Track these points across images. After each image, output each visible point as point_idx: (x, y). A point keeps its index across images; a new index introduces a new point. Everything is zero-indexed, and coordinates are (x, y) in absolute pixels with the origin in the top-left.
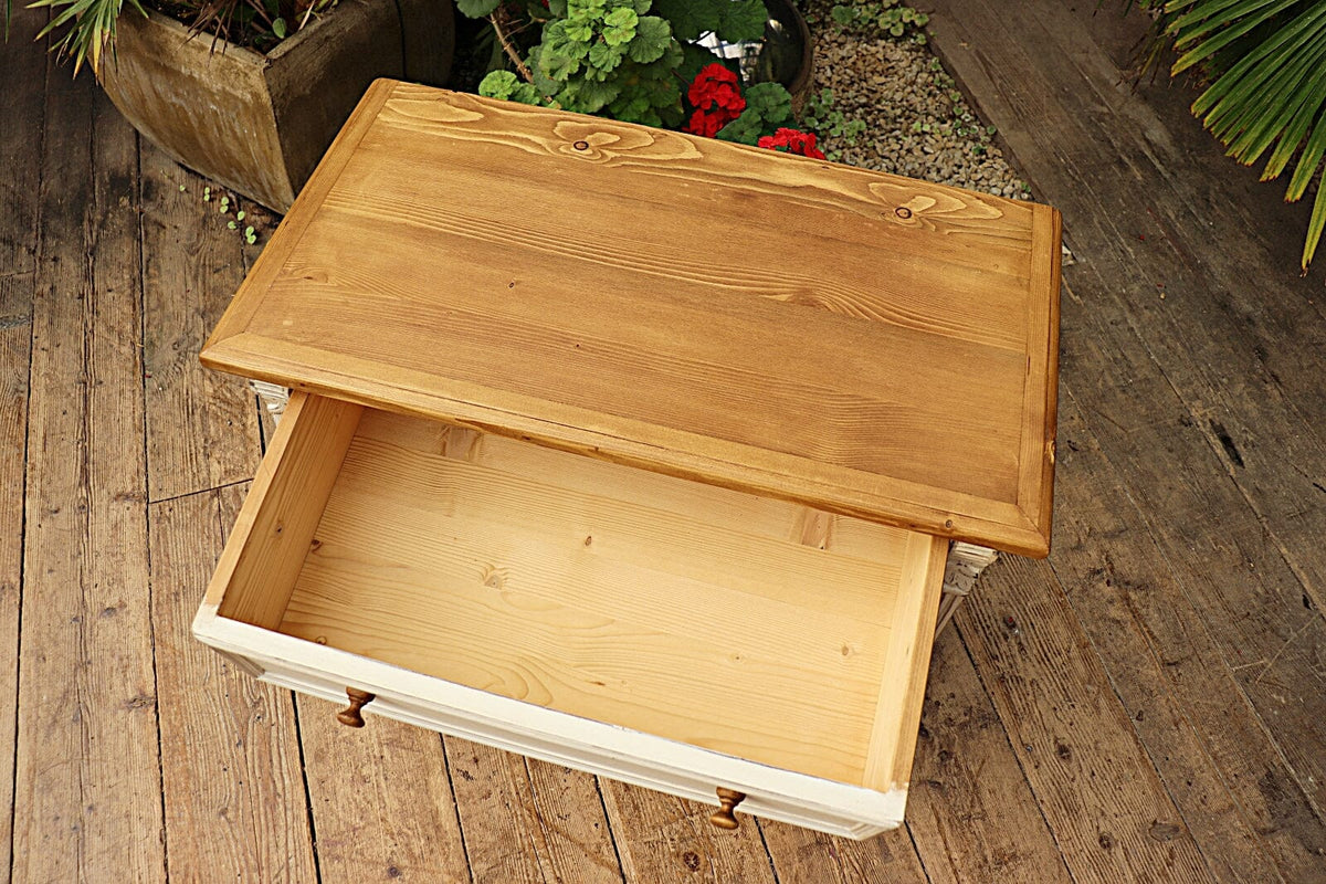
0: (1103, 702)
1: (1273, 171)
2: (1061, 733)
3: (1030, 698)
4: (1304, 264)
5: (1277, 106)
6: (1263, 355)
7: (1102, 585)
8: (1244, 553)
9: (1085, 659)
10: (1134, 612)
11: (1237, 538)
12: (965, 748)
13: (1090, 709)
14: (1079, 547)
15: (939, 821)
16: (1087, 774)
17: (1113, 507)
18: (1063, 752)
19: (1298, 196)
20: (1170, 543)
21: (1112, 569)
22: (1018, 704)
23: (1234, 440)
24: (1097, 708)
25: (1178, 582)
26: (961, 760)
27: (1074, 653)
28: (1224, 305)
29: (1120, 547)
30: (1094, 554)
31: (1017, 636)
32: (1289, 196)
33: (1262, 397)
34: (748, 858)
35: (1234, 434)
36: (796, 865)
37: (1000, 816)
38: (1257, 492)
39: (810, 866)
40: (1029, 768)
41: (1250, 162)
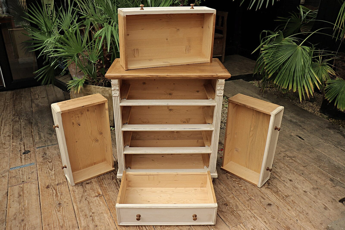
0: (295, 173)
1: (290, 88)
2: (289, 178)
3: (281, 174)
4: (301, 101)
5: (287, 78)
6: (301, 126)
7: (286, 158)
8: (310, 151)
9: (288, 167)
10: (294, 160)
11: (308, 149)
12: (272, 182)
13: (293, 174)
14: (280, 153)
15: (272, 193)
16: (297, 183)
17: (283, 148)
18: (290, 180)
19: (296, 91)
20: (296, 151)
21: (287, 155)
22: (279, 175)
23: (301, 137)
24: (294, 174)
25: (300, 156)
26: (272, 184)
27: (286, 167)
28: (291, 121)
29: (287, 153)
30: (283, 154)
31: (274, 166)
32: (294, 91)
33: (303, 131)
34: (237, 203)
35: (301, 136)
36: (247, 203)
37: (283, 191)
38: (308, 143)
39: (250, 202)
40: (286, 184)
41: (286, 88)
